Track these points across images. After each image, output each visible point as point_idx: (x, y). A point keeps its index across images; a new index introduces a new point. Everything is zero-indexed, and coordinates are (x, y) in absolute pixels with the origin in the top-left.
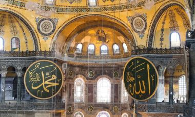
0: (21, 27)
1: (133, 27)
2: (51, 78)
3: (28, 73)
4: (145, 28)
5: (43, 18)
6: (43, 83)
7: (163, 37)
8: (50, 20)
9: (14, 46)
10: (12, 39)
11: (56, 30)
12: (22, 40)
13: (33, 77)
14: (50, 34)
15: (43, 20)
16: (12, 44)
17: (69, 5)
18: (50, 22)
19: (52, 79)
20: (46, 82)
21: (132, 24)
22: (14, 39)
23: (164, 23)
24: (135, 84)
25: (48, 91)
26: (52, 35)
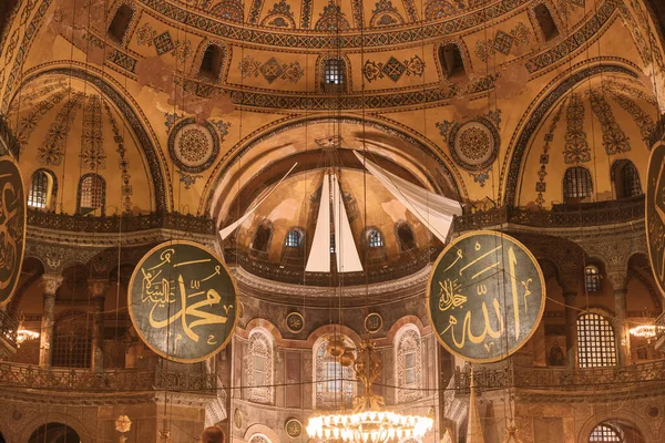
0: (118, 139)
1: (453, 152)
2: (204, 297)
3: (140, 275)
4: (494, 155)
5: (187, 115)
6: (183, 312)
7: (546, 179)
8: (207, 125)
9: (86, 202)
10: (81, 180)
11: (220, 158)
12: (114, 183)
13: (152, 289)
14: (202, 168)
15: (186, 122)
16: (79, 194)
17: (265, 84)
18: (204, 130)
19: (209, 302)
20: (192, 310)
21: (451, 144)
22: (89, 181)
23: (549, 138)
24: (468, 315)
25: (196, 338)
26: (207, 173)
